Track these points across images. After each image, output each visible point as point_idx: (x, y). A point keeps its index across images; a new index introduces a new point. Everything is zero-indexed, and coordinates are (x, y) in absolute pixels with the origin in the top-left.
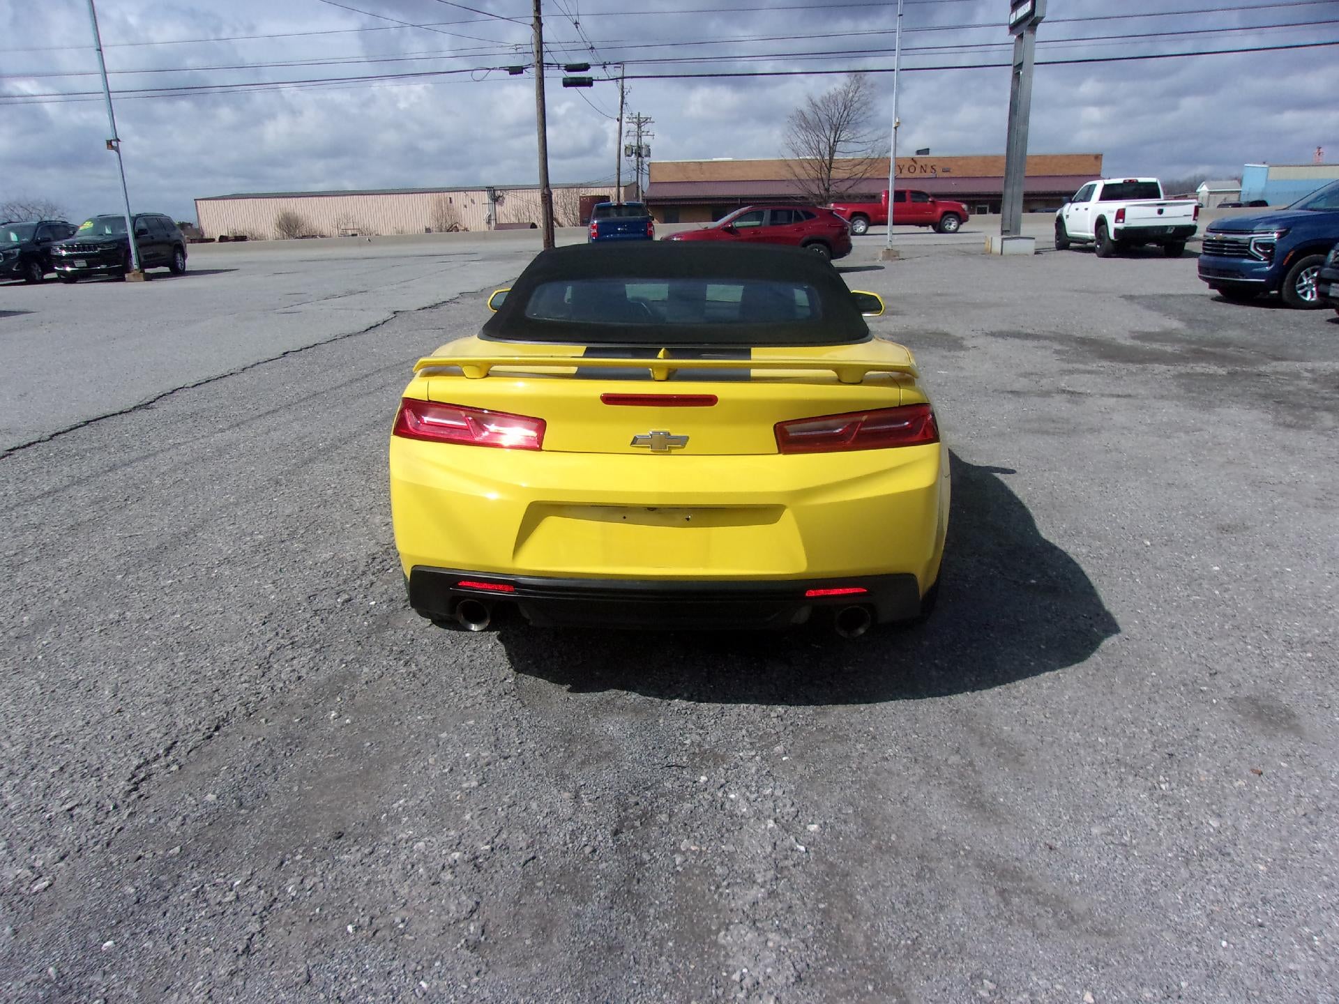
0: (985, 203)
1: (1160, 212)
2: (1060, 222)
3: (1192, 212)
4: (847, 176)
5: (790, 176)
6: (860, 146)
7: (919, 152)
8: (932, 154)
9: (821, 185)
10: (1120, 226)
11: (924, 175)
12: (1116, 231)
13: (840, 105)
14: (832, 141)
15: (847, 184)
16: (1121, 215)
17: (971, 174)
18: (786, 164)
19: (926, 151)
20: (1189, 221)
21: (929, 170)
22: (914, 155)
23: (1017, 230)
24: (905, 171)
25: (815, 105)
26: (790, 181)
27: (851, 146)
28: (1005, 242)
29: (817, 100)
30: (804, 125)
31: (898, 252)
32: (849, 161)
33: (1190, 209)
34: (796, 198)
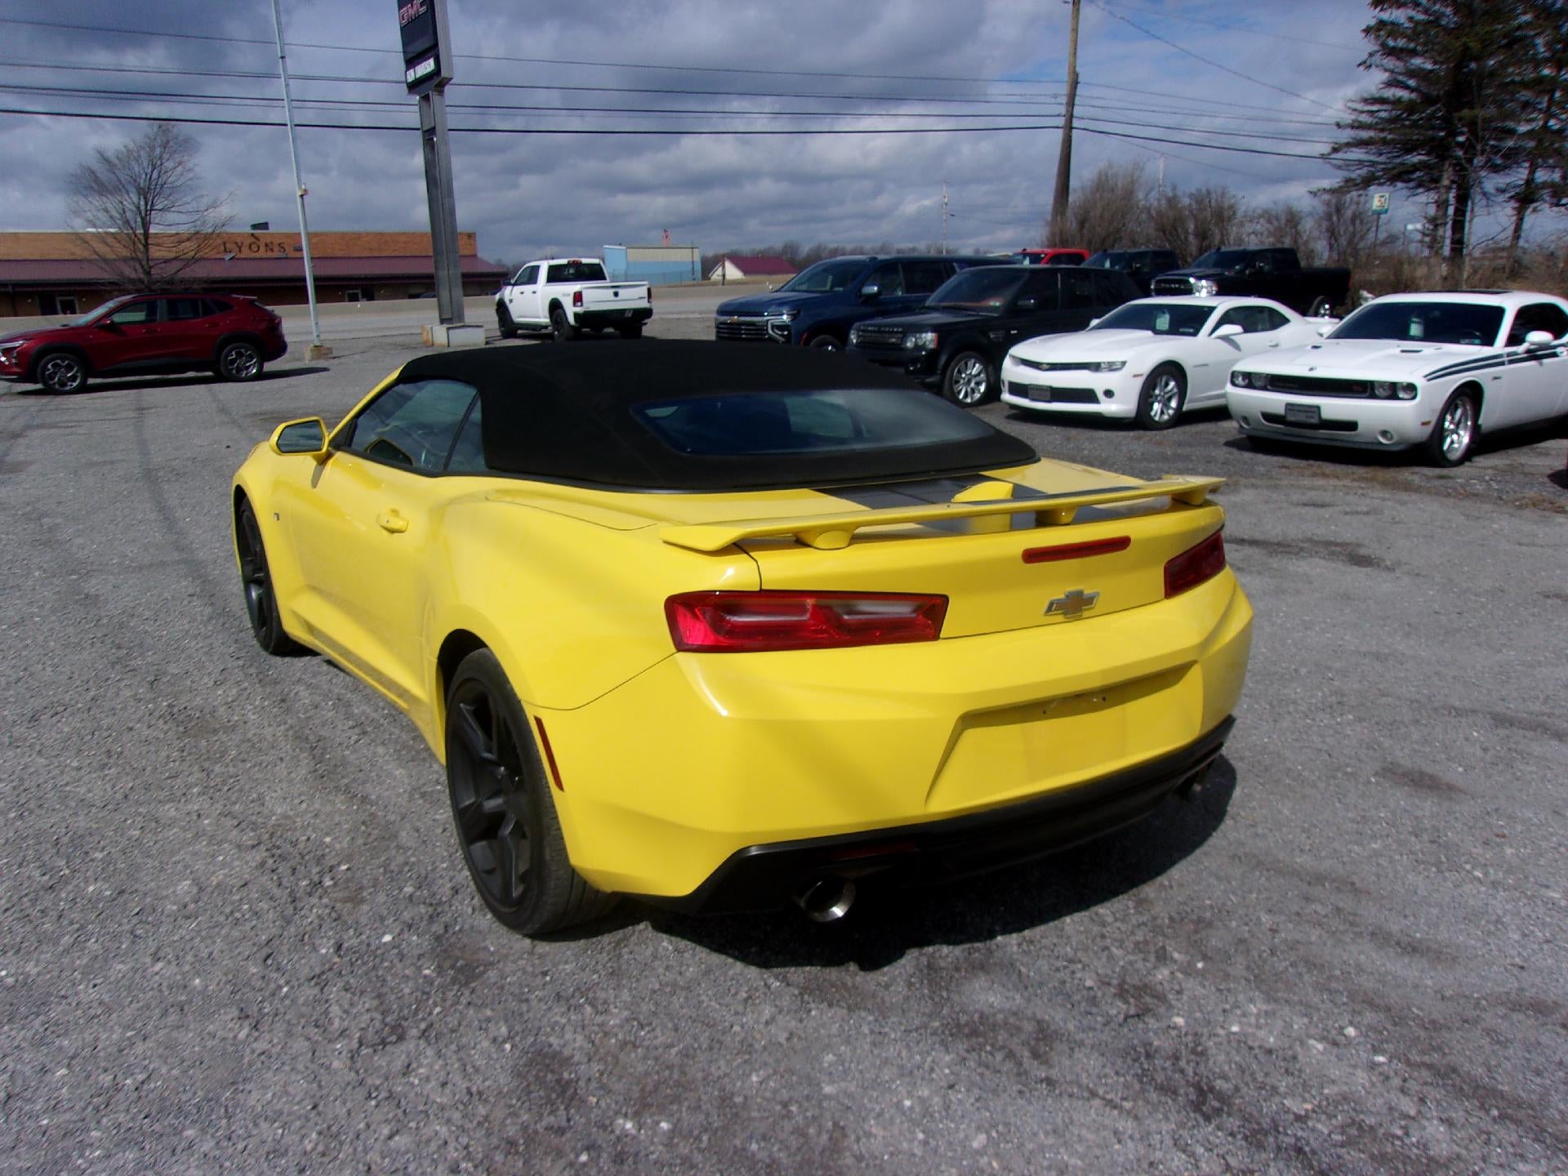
0: (356, 287)
1: (616, 294)
2: (502, 308)
3: (645, 294)
4: (173, 255)
5: (86, 254)
6: (183, 216)
7: (255, 227)
8: (272, 230)
9: (138, 266)
10: (579, 310)
11: (270, 254)
12: (576, 315)
13: (145, 164)
14: (142, 208)
15: (177, 265)
16: (578, 298)
17: (329, 253)
18: (80, 238)
19: (265, 226)
20: (644, 304)
21: (276, 249)
22: (249, 230)
23: (461, 317)
24: (245, 250)
25: (107, 160)
26: (90, 261)
27: (171, 217)
28: (451, 332)
29: (110, 154)
30: (96, 187)
31: (329, 349)
32: (172, 236)
33: (643, 292)
34: (103, 284)
